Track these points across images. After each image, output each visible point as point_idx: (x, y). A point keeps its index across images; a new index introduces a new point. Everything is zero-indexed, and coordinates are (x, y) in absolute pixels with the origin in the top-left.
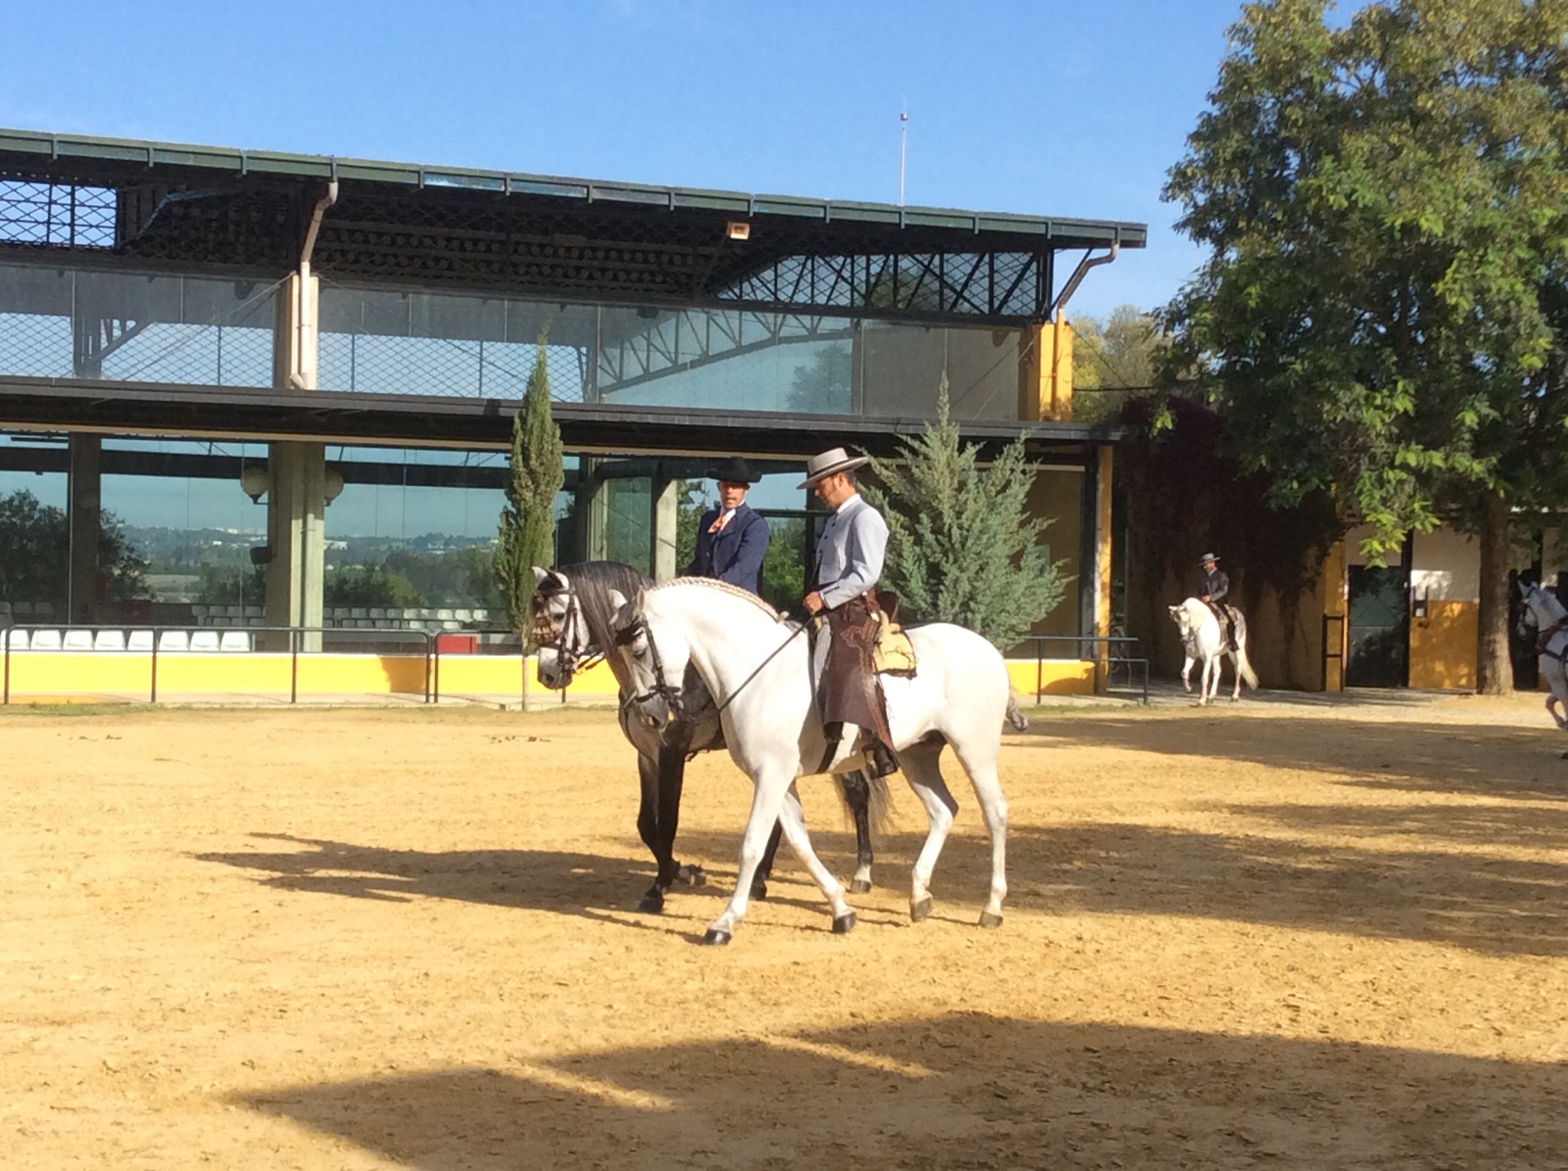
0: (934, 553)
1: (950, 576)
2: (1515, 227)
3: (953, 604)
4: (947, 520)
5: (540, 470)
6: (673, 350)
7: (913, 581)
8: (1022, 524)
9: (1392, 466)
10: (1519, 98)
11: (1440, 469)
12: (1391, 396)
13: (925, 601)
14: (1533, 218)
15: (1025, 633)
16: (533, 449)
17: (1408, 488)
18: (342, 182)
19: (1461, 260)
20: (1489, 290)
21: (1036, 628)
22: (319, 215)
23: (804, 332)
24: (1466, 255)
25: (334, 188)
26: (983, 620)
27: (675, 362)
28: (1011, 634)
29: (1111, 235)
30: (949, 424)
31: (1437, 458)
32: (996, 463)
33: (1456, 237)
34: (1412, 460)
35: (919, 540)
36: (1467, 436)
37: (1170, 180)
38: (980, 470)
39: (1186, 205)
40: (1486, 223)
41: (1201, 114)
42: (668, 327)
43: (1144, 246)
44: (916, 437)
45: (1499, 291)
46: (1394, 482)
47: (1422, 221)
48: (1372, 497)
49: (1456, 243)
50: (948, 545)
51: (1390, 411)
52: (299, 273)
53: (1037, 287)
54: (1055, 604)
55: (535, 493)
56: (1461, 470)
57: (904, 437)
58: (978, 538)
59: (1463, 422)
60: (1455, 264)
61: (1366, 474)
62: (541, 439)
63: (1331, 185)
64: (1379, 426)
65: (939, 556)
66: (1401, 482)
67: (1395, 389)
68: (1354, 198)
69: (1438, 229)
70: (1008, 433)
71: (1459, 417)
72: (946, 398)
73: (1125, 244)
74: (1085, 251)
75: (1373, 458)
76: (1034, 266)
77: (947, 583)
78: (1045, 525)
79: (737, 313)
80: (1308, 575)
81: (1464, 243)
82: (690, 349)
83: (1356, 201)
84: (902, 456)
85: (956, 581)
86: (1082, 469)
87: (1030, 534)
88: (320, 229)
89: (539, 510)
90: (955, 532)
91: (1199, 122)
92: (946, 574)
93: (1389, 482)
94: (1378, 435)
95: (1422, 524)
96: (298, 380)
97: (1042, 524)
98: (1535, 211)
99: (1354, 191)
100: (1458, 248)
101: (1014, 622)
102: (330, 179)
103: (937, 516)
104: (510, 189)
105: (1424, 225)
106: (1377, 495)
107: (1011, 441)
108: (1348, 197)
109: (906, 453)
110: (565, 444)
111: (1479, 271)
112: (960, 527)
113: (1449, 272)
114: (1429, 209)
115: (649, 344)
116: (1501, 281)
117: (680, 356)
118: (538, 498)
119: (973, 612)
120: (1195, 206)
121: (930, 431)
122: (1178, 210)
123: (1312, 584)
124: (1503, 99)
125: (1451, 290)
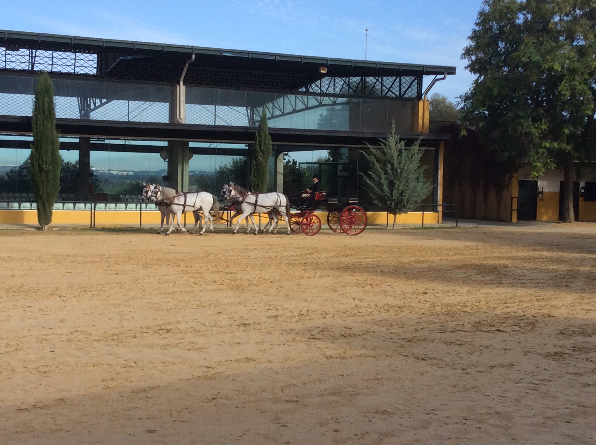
0: (391, 177)
1: (397, 185)
2: (584, 68)
3: (397, 194)
4: (395, 166)
5: (265, 150)
6: (282, 108)
7: (385, 186)
8: (419, 167)
9: (541, 148)
10: (584, 25)
11: (557, 148)
12: (540, 124)
13: (388, 193)
14: (590, 65)
15: (420, 203)
16: (263, 143)
17: (546, 155)
18: (195, 54)
19: (567, 79)
20: (576, 89)
21: (423, 201)
22: (187, 65)
23: (331, 103)
24: (568, 78)
25: (194, 56)
26: (407, 199)
27: (283, 113)
28: (415, 204)
29: (444, 70)
30: (395, 134)
31: (556, 145)
32: (412, 147)
33: (565, 71)
34: (548, 145)
35: (386, 173)
36: (565, 137)
37: (464, 52)
38: (406, 150)
39: (469, 61)
40: (575, 67)
41: (472, 30)
42: (280, 101)
43: (455, 74)
44: (385, 139)
45: (579, 89)
46: (541, 153)
47: (555, 66)
48: (534, 157)
49: (565, 73)
50: (395, 174)
51: (540, 129)
52: (179, 84)
53: (417, 88)
54: (429, 194)
55: (263, 158)
56: (564, 148)
57: (380, 139)
58: (406, 172)
59: (564, 132)
60: (565, 80)
61: (532, 150)
62: (265, 140)
63: (523, 54)
64: (537, 134)
65: (393, 178)
66: (543, 153)
67: (542, 122)
68: (531, 58)
69: (559, 69)
70: (416, 137)
71: (564, 130)
72: (394, 126)
73: (449, 74)
74: (435, 76)
75: (534, 145)
76: (416, 81)
77: (395, 187)
78: (427, 167)
79: (306, 96)
80: (506, 183)
81: (568, 74)
82: (289, 108)
83: (531, 60)
84: (380, 145)
85: (399, 186)
86: (434, 149)
87: (421, 170)
88: (187, 69)
89: (264, 163)
90: (399, 169)
91: (472, 32)
92: (395, 184)
93: (540, 153)
94: (536, 137)
95: (550, 167)
96: (179, 120)
97: (425, 167)
98: (591, 63)
99: (530, 56)
100: (565, 75)
101: (417, 199)
102: (192, 54)
103: (392, 165)
104: (250, 57)
105: (555, 68)
106: (536, 157)
107: (417, 140)
108: (529, 58)
109: (382, 144)
110: (272, 142)
111: (572, 83)
112: (400, 168)
113: (563, 83)
114: (557, 63)
115: (273, 105)
116: (579, 86)
117: (285, 111)
118: (264, 159)
119: (404, 196)
120: (472, 61)
121: (389, 136)
122: (466, 62)
123: (507, 187)
124: (578, 25)
125: (563, 89)
